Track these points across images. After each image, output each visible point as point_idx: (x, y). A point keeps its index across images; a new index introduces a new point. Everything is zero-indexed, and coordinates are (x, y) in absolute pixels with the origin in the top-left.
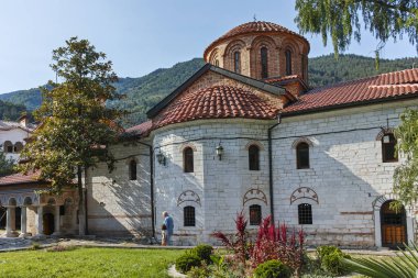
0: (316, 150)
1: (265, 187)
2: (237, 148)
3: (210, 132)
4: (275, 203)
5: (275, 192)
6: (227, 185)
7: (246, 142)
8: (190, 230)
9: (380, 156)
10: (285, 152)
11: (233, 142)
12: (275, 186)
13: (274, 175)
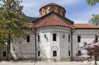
0: (82, 38)
3: (61, 30)
4: (73, 50)
6: (65, 45)
7: (68, 34)
8: (55, 57)
10: (75, 38)
12: (73, 46)
13: (73, 44)
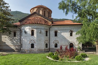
0: (59, 33)
1: (48, 40)
2: (44, 31)
3: (38, 27)
4: (50, 43)
5: (50, 41)
6: (41, 39)
7: (45, 30)
8: (32, 49)
9: (70, 35)
10: (52, 33)
11: (43, 30)
12: (50, 40)
13: (50, 38)
